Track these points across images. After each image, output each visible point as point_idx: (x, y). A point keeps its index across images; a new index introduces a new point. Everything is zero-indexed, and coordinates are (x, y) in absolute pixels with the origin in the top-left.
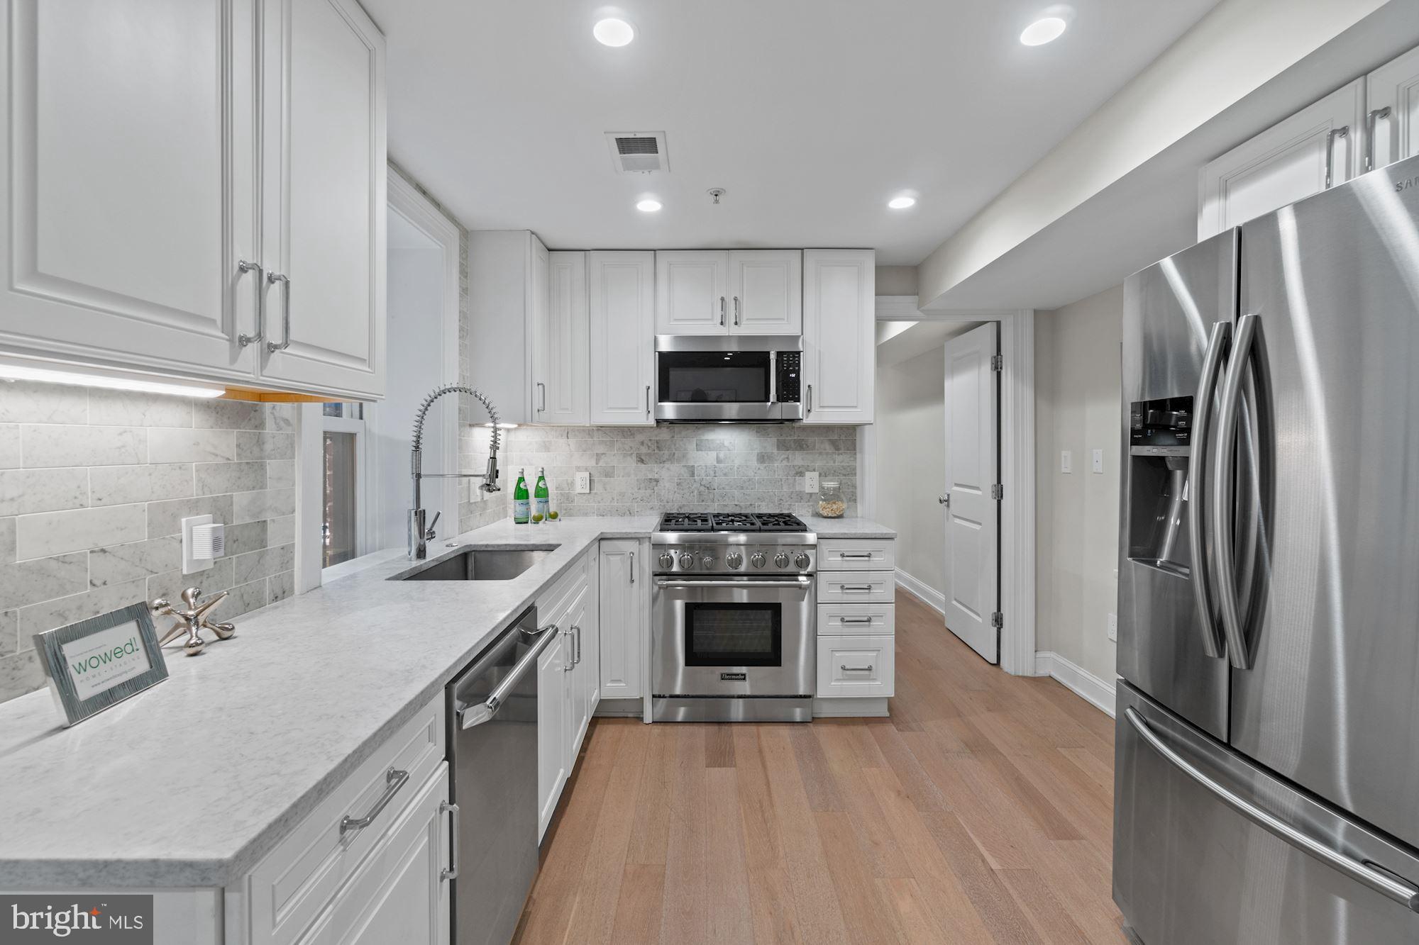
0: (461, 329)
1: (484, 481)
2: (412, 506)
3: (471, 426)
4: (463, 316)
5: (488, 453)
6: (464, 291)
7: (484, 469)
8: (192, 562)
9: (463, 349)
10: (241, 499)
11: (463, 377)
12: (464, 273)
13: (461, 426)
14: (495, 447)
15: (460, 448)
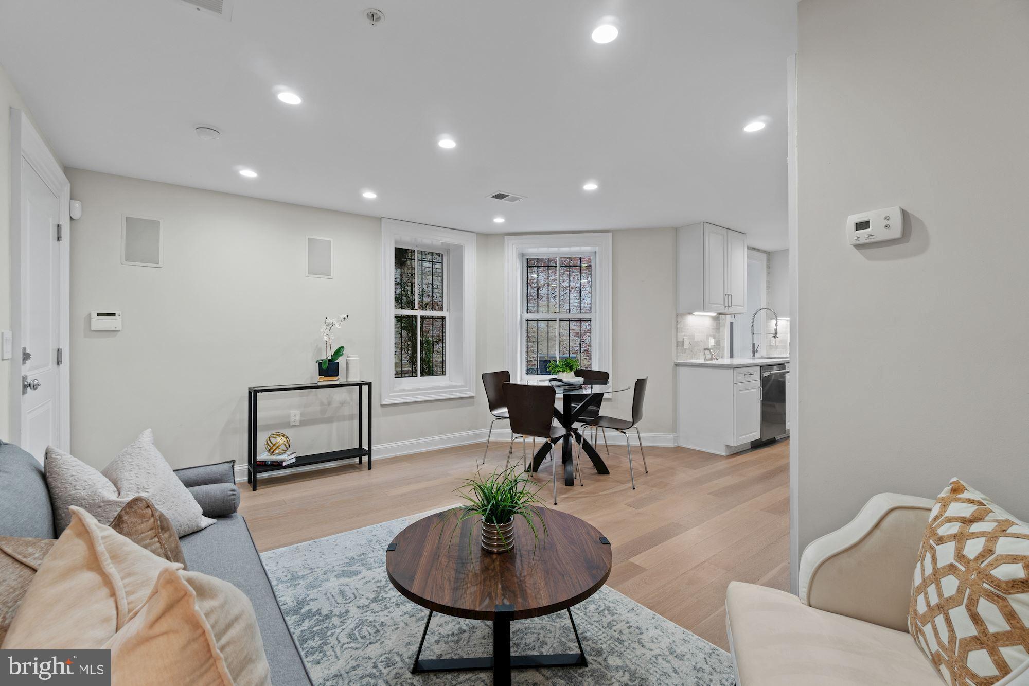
0: (767, 287)
1: (773, 335)
2: (752, 342)
3: (771, 319)
4: (768, 282)
5: (774, 327)
6: (768, 273)
7: (773, 331)
8: (711, 346)
9: (768, 293)
10: (717, 335)
11: (768, 303)
12: (768, 267)
13: (767, 319)
14: (776, 325)
15: (767, 326)
